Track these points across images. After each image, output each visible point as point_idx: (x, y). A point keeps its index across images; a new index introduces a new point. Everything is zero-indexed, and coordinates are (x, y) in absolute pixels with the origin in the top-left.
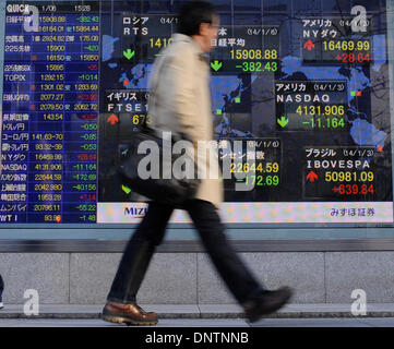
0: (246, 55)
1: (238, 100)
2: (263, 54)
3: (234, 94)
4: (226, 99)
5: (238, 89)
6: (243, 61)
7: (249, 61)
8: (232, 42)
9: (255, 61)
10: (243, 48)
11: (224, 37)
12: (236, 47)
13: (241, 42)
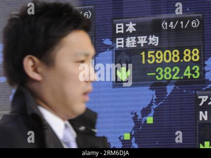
0: (161, 57)
1: (150, 120)
2: (181, 56)
3: (146, 112)
4: (135, 118)
5: (151, 105)
6: (156, 65)
7: (163, 65)
8: (142, 40)
9: (172, 65)
10: (156, 49)
11: (133, 34)
12: (147, 48)
13: (154, 40)
